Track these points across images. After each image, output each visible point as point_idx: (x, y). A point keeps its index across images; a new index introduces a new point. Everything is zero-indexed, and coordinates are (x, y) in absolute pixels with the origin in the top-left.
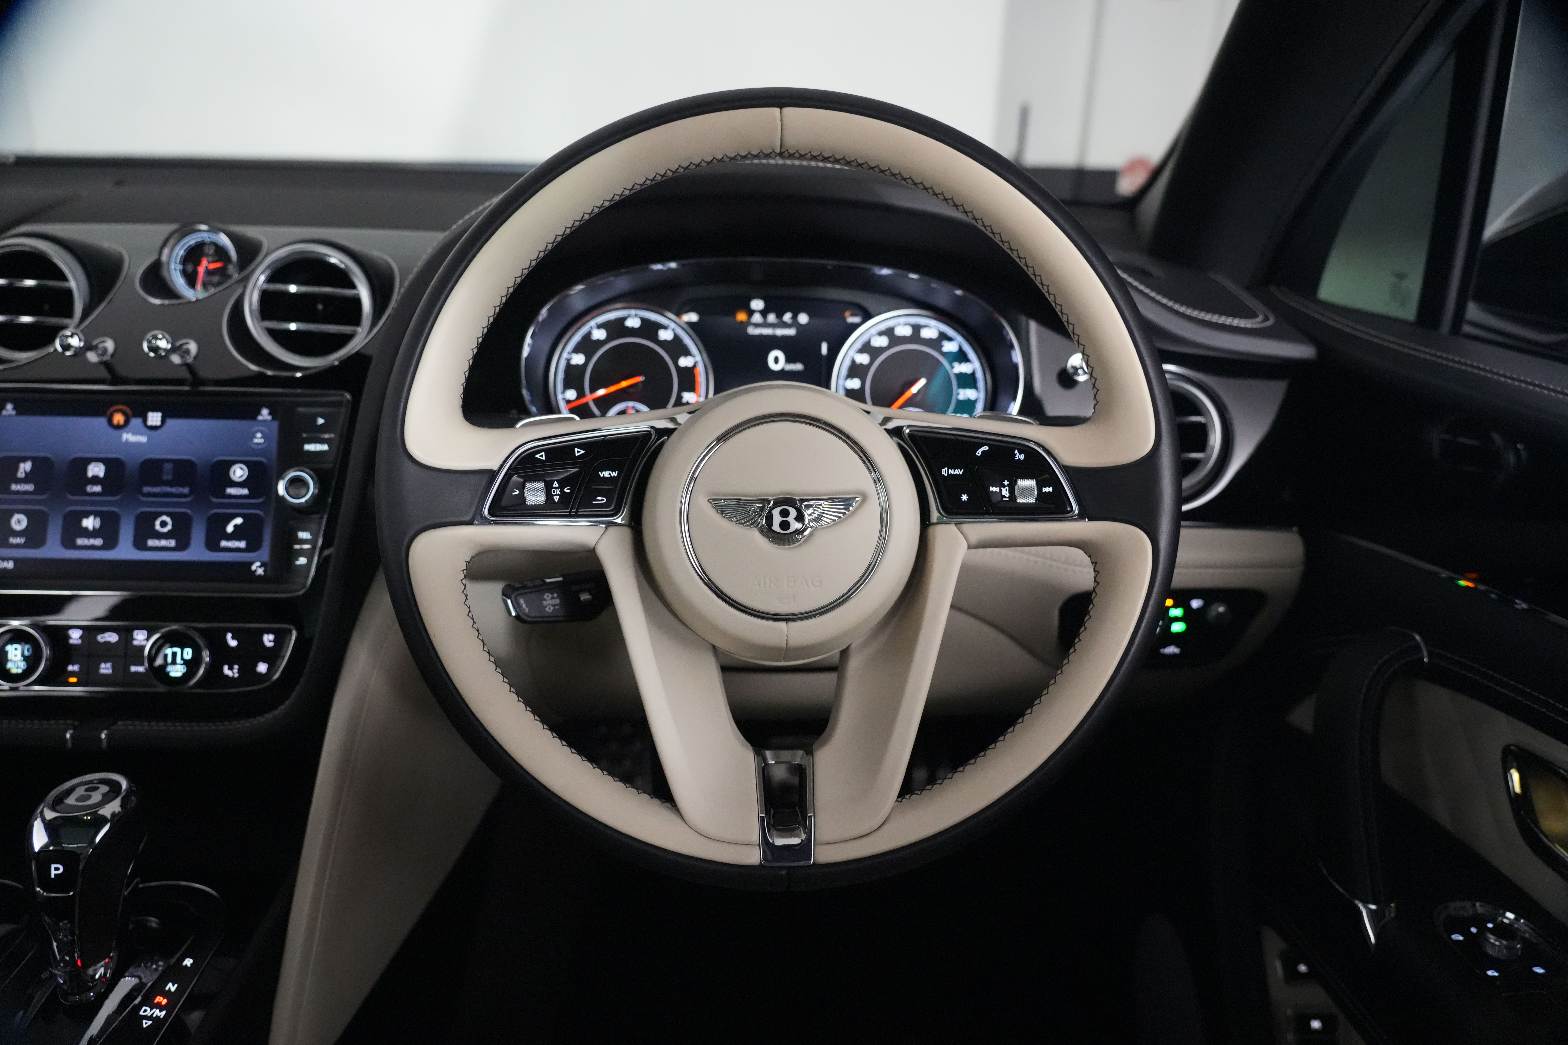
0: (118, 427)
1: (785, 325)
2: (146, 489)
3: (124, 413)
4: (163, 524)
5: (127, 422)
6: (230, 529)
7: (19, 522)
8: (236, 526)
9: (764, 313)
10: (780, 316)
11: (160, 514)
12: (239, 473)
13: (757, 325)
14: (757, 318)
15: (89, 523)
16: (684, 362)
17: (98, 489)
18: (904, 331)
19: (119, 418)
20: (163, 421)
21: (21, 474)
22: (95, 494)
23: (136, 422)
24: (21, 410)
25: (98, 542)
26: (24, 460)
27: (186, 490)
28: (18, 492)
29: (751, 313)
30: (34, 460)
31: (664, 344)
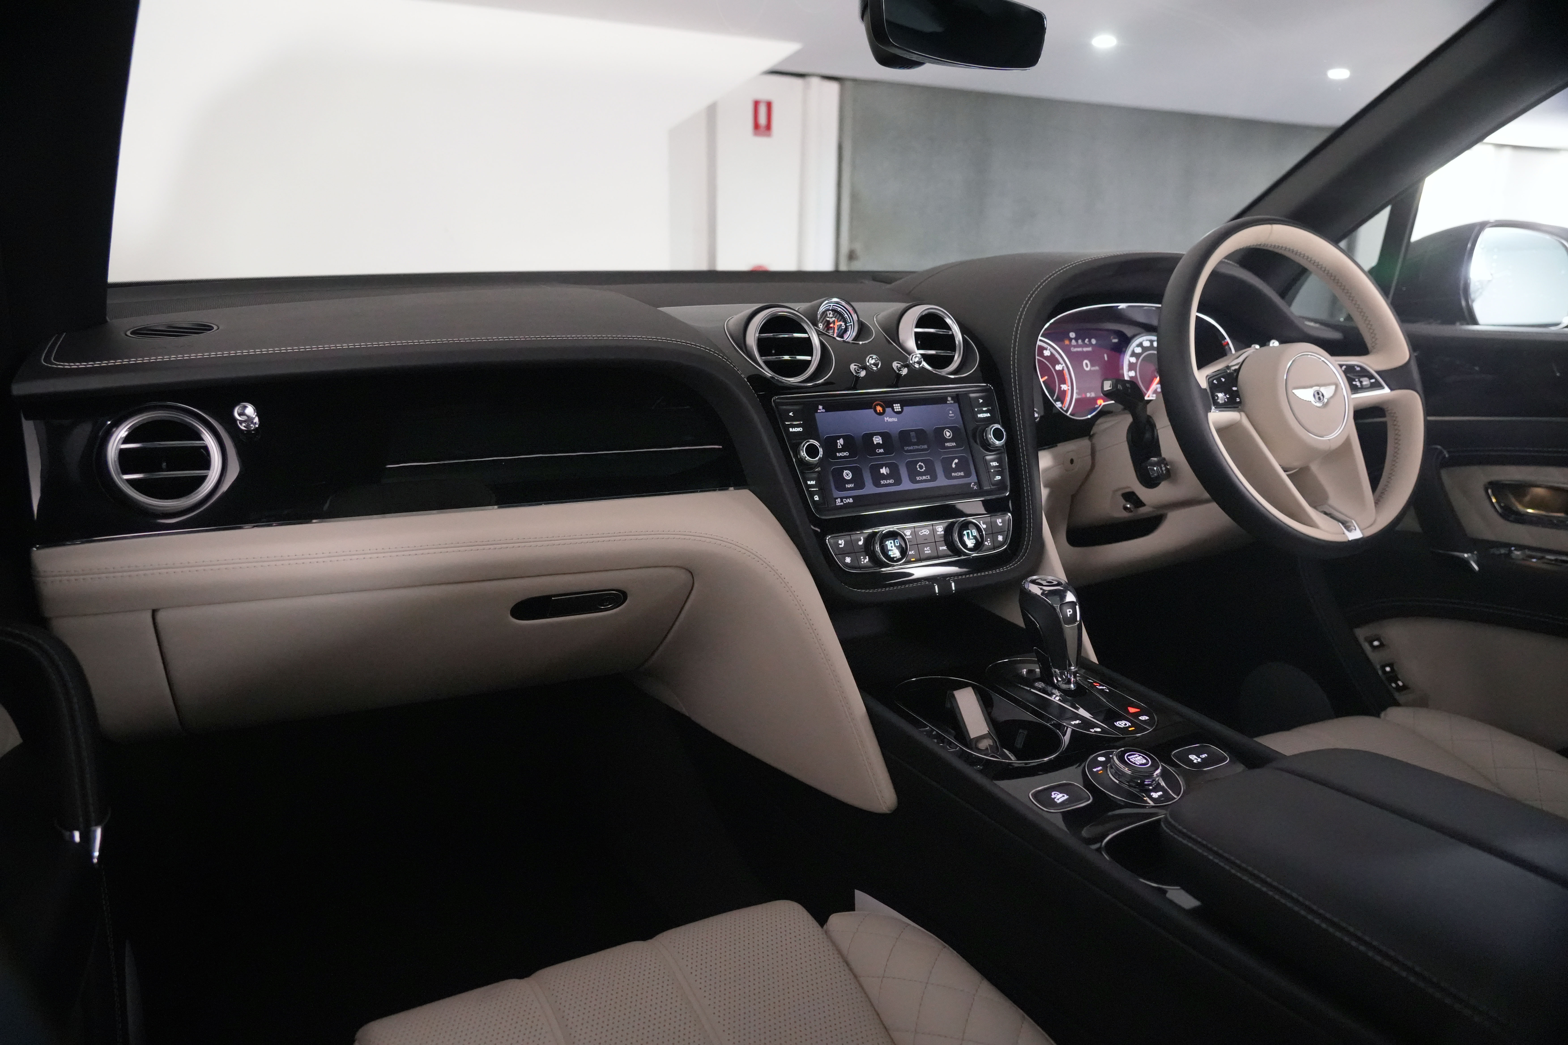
0: (880, 414)
1: (1086, 346)
2: (906, 448)
3: (881, 406)
4: (921, 467)
5: (884, 411)
6: (954, 466)
7: (847, 475)
8: (956, 464)
9: (1076, 339)
10: (1083, 341)
11: (918, 462)
12: (948, 434)
13: (1075, 347)
14: (1074, 342)
15: (884, 471)
16: (1058, 367)
17: (882, 451)
18: (1147, 344)
19: (879, 409)
20: (902, 408)
21: (839, 447)
22: (880, 454)
23: (888, 410)
24: (828, 409)
25: (892, 481)
26: (839, 438)
27: (926, 447)
28: (841, 457)
29: (1071, 340)
30: (844, 437)
31: (1046, 358)
